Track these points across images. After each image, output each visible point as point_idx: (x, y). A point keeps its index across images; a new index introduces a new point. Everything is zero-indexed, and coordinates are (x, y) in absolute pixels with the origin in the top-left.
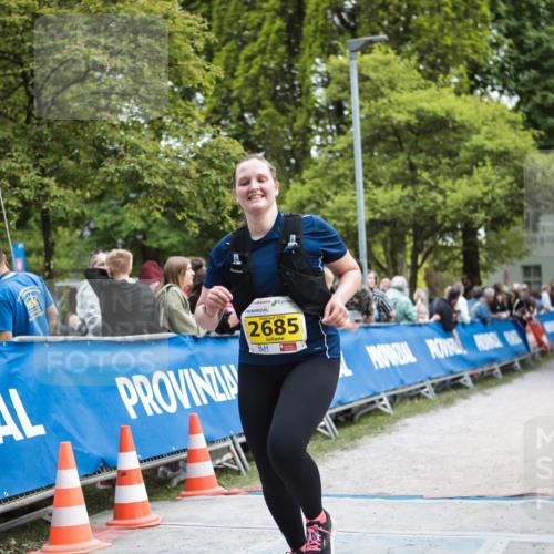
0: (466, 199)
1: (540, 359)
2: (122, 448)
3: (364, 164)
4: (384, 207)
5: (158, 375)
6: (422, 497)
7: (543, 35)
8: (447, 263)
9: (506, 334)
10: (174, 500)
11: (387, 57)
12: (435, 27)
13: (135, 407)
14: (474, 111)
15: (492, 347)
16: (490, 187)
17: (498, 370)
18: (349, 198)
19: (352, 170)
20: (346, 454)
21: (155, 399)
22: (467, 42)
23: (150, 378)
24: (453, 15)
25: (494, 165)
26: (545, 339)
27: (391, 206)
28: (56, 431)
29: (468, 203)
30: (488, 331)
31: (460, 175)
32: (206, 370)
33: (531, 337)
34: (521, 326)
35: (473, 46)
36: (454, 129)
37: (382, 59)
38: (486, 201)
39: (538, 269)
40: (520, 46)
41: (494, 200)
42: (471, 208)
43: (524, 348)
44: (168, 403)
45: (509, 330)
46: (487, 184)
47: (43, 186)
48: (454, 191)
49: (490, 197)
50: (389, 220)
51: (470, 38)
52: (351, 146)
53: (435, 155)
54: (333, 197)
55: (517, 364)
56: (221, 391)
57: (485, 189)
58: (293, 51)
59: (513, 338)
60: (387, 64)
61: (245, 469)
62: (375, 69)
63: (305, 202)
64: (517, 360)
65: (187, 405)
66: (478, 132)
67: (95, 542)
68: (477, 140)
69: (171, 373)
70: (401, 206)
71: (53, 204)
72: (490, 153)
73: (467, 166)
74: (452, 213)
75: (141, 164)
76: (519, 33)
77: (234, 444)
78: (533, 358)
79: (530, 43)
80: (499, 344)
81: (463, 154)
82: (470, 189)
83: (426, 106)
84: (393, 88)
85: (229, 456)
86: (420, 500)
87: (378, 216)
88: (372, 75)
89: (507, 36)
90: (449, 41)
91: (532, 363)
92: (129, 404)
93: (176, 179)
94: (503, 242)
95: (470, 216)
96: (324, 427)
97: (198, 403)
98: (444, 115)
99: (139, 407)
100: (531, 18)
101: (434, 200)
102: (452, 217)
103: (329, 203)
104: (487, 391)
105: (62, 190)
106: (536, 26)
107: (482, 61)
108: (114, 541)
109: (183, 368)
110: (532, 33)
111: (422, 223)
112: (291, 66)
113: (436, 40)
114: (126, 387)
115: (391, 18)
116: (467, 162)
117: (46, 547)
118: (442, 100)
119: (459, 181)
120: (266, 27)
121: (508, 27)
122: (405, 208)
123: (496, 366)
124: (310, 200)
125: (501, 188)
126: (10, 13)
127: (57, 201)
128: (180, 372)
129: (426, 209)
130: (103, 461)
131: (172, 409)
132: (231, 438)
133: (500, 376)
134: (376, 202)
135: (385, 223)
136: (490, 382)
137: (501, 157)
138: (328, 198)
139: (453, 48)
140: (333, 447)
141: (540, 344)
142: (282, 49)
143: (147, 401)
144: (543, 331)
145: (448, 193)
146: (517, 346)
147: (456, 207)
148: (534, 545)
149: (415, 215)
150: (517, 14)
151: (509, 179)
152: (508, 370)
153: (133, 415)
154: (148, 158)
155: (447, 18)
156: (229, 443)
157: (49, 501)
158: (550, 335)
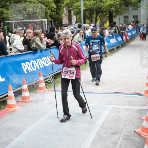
0: (109, 4)
1: (126, 43)
4: (88, 6)
5: (32, 61)
6: (93, 93)
8: (105, 15)
9: (118, 38)
13: (26, 70)
15: (114, 42)
16: (115, 1)
17: (115, 48)
18: (80, 3)
21: (31, 67)
23: (30, 62)
26: (128, 38)
27: (90, 6)
28: (7, 79)
29: (110, 5)
30: (113, 38)
32: (43, 59)
33: (124, 38)
34: (122, 35)
39: (128, 17)
41: (116, 5)
42: (110, 7)
44: (34, 68)
45: (119, 37)
48: (106, 2)
49: (115, 4)
50: (90, 9)
54: (76, 3)
55: (120, 46)
56: (47, 63)
57: (114, 2)
59: (120, 39)
61: (53, 82)
63: (69, 4)
65: (39, 68)
69: (35, 61)
70: (93, 5)
71: (5, 16)
74: (106, 8)
77: (50, 76)
78: (124, 43)
82: (110, 2)
85: (49, 79)
86: (93, 94)
87: (87, 8)
91: (124, 45)
92: (25, 70)
94: (119, 10)
95: (110, 9)
97: (41, 67)
99: (27, 70)
101: (101, 5)
102: (106, 9)
103: (75, 5)
104: (112, 55)
105: (7, 11)
108: (22, 106)
109: (38, 59)
111: (98, 10)
114: (24, 65)
122: (94, 6)
124: (70, 3)
125: (118, 2)
127: (6, 15)
128: (37, 60)
129: (99, 7)
130: (19, 85)
131: (35, 69)
132: (49, 75)
133: (116, 49)
134: (86, 4)
135: (89, 10)
136: (113, 51)
138: (74, 3)
141: (127, 39)
143: (29, 68)
145: (105, 3)
146: (121, 41)
147: (107, 6)
148: (118, 109)
149: (97, 8)
152: (118, 48)
153: (26, 72)
156: (49, 76)
158: (129, 36)
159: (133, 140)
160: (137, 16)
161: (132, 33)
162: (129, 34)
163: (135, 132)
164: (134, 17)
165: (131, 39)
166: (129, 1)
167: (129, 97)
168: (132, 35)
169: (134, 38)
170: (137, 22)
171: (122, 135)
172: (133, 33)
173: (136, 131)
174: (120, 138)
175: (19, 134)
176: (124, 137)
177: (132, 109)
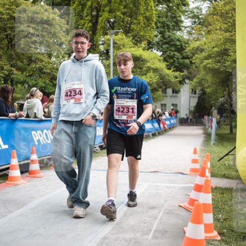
1: (164, 132)
2: (32, 153)
3: (113, 70)
5: (45, 131)
6: (124, 171)
7: (171, 34)
9: (154, 124)
10: (48, 170)
11: (123, 37)
12: (138, 29)
14: (148, 56)
15: (150, 128)
19: (110, 71)
20: (103, 158)
21: (44, 139)
22: (147, 34)
23: (43, 132)
24: (144, 26)
25: (153, 72)
26: (166, 126)
28: (12, 147)
30: (149, 123)
31: (143, 75)
33: (161, 125)
34: (159, 122)
35: (149, 36)
36: (142, 61)
37: (121, 38)
38: (151, 83)
39: (165, 105)
40: (163, 37)
41: (153, 83)
43: (159, 128)
44: (48, 140)
46: (151, 78)
47: (11, 70)
51: (148, 33)
52: (110, 64)
53: (135, 68)
55: (157, 133)
57: (150, 80)
58: (94, 33)
59: (156, 125)
60: (122, 39)
62: (119, 40)
64: (157, 132)
66: (149, 62)
67: (22, 181)
68: (148, 64)
69: (49, 131)
71: (14, 76)
72: (153, 69)
73: (145, 72)
75: (43, 65)
76: (164, 33)
78: (162, 132)
79: (167, 36)
80: (152, 127)
81: (144, 68)
82: (146, 79)
83: (134, 53)
84: (124, 47)
88: (118, 42)
89: (160, 34)
90: (142, 34)
92: (36, 139)
93: (54, 71)
94: (155, 96)
96: (97, 150)
98: (139, 56)
99: (38, 141)
100: (167, 28)
104: (148, 141)
106: (169, 31)
107: (152, 40)
108: (29, 181)
110: (168, 33)
112: (93, 38)
113: (138, 33)
114: (35, 134)
115: (125, 25)
116: (145, 71)
117: (7, 182)
118: (139, 51)
119: (143, 77)
120: (86, 25)
121: (160, 31)
123: (151, 133)
125: (155, 79)
126: (3, 15)
130: (26, 157)
131: (49, 142)
133: (151, 136)
137: (156, 70)
139: (143, 36)
140: (99, 156)
141: (164, 127)
142: (91, 32)
143: (41, 139)
144: (165, 124)
146: (157, 128)
148: (156, 186)
150: (163, 27)
151: (158, 77)
152: (154, 135)
153: (37, 143)
154: (46, 63)
155: (142, 27)
157: (8, 169)
158: (167, 125)
159: (177, 214)
160: (176, 105)
161: (170, 122)
162: (168, 122)
163: (180, 206)
164: (173, 105)
165: (170, 128)
166: (168, 80)
167: (170, 176)
168: (171, 124)
169: (173, 127)
170: (177, 112)
171: (163, 210)
172: (172, 121)
173: (182, 205)
174: (160, 212)
175: (22, 207)
176: (166, 211)
177: (174, 187)
